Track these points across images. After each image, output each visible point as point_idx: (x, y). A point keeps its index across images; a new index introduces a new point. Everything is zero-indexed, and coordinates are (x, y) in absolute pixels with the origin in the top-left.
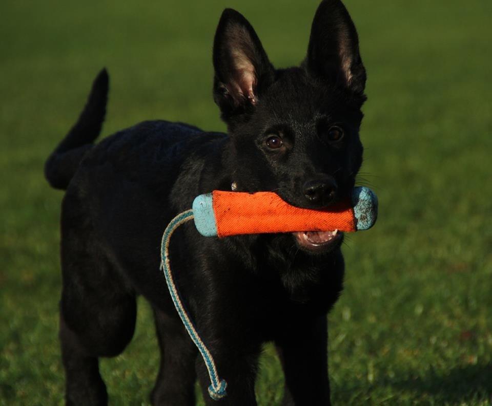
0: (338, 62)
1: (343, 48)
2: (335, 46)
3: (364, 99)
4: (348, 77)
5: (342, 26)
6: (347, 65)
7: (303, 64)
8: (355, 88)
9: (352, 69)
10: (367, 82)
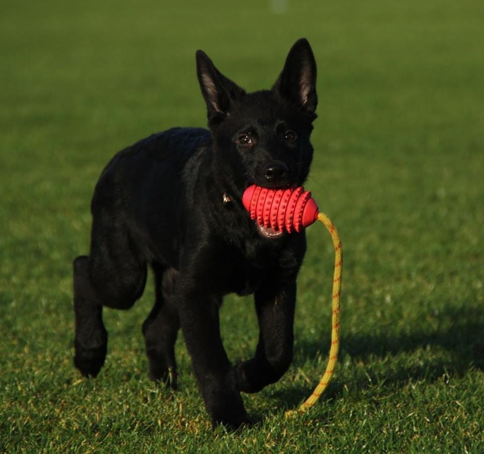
0: (299, 89)
1: (304, 79)
2: (298, 77)
3: (315, 116)
4: (304, 101)
5: (306, 62)
6: (305, 93)
7: (274, 87)
8: (309, 109)
9: (309, 95)
10: (318, 106)
